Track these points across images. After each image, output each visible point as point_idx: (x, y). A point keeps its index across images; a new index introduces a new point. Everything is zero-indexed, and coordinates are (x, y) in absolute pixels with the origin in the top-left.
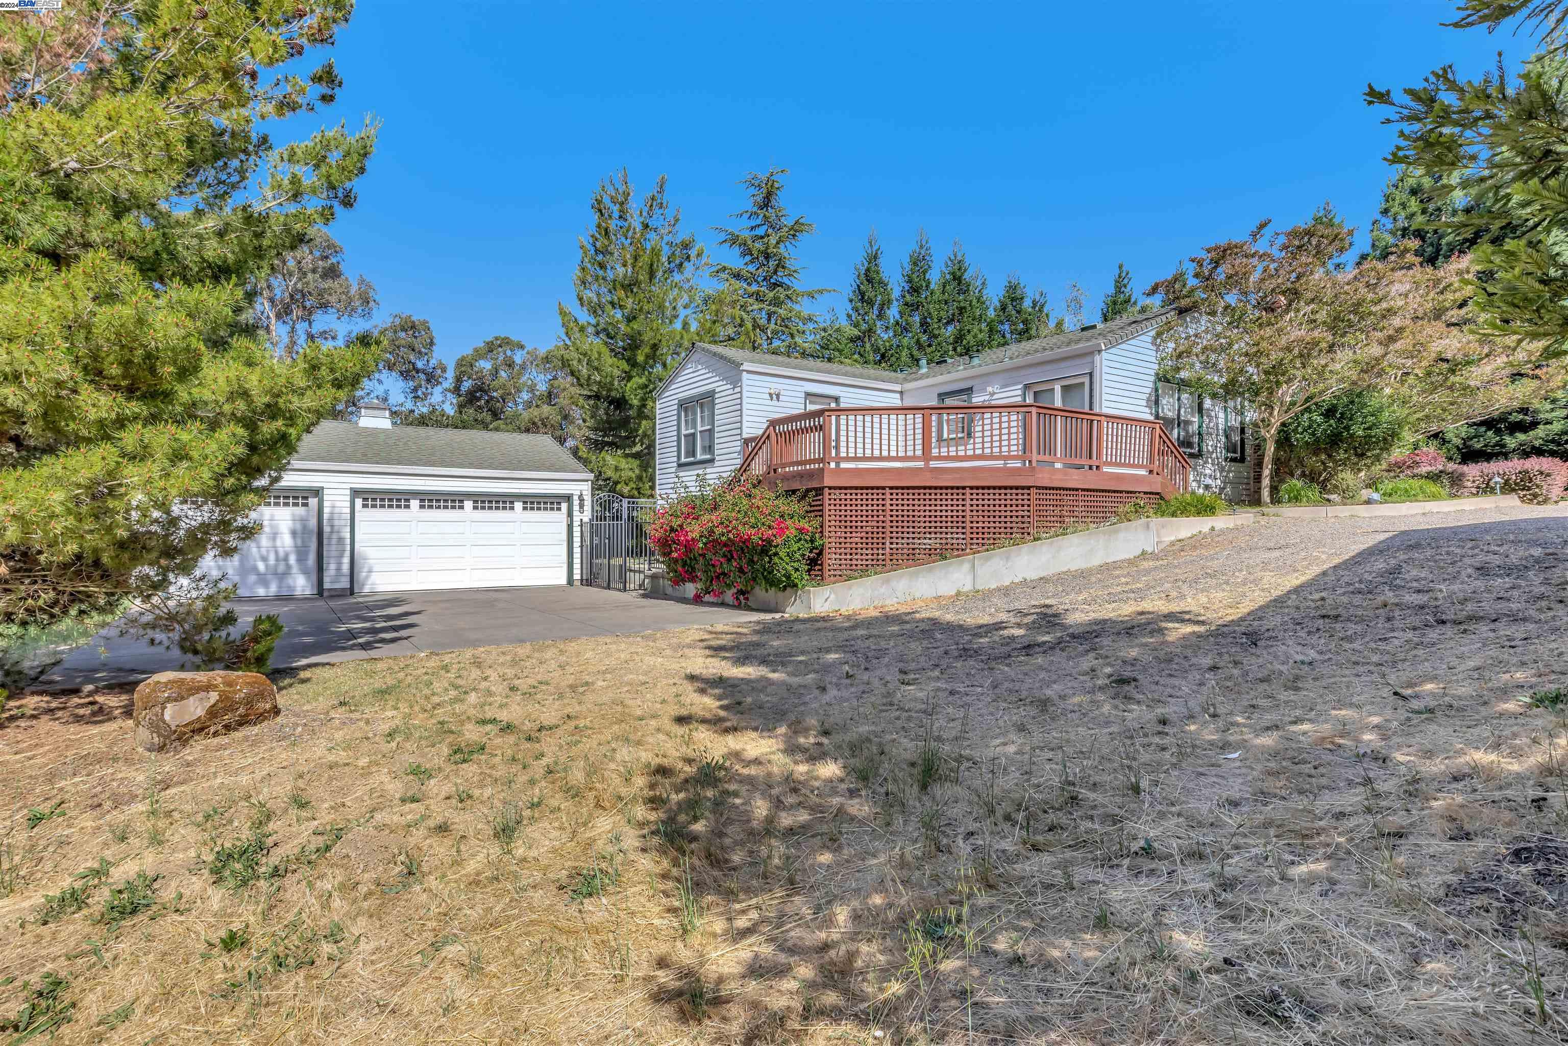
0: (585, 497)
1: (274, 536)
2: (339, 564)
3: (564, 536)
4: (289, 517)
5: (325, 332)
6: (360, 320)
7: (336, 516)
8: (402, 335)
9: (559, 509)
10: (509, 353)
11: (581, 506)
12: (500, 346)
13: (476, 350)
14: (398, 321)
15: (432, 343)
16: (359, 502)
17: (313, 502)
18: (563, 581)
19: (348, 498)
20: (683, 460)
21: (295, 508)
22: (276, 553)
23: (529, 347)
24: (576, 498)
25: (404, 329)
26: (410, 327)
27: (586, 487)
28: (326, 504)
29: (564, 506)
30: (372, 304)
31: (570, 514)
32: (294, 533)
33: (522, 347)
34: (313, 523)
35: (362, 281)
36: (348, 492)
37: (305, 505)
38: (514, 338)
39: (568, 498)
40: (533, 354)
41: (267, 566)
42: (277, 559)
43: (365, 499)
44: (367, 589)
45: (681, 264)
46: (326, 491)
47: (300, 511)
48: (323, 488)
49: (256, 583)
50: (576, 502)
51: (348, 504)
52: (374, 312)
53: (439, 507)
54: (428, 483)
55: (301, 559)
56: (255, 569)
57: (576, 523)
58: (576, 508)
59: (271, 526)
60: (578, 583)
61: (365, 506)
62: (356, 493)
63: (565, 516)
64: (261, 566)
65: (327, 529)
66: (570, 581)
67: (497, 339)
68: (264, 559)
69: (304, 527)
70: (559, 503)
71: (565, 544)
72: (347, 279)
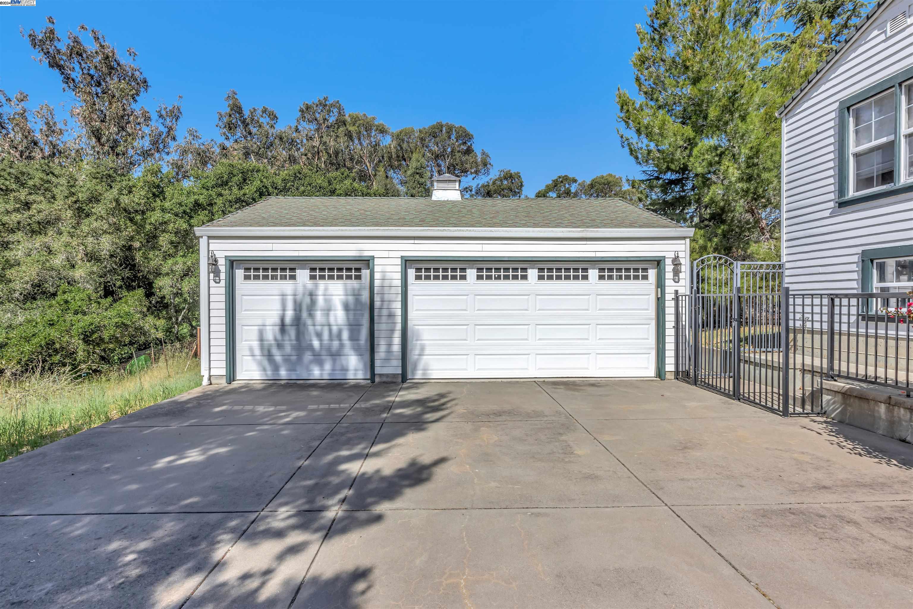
0: (682, 261)
1: (328, 310)
2: (390, 345)
3: (652, 312)
4: (341, 292)
5: (467, 188)
6: (483, 176)
7: (386, 290)
8: (505, 182)
9: (645, 278)
10: (567, 186)
11: (676, 272)
12: (562, 182)
13: (547, 186)
14: (502, 174)
15: (522, 186)
16: (411, 273)
17: (365, 273)
18: (651, 372)
19: (399, 269)
20: (851, 193)
21: (349, 282)
22: (330, 331)
23: (580, 181)
24: (668, 262)
25: (506, 178)
26: (509, 176)
27: (682, 247)
28: (377, 276)
29: (652, 273)
30: (488, 166)
31: (660, 284)
32: (346, 307)
33: (575, 181)
34: (365, 296)
35: (483, 153)
36: (399, 261)
37: (358, 277)
38: (571, 176)
39: (658, 263)
40: (582, 185)
41: (321, 345)
42: (331, 339)
43: (418, 270)
44: (419, 375)
45: (748, 22)
46: (377, 261)
47: (353, 283)
48: (373, 258)
49: (311, 362)
50: (669, 268)
51: (399, 276)
52: (491, 171)
53: (499, 278)
54: (487, 247)
55: (354, 338)
56: (311, 347)
57: (669, 296)
58: (669, 275)
59: (326, 301)
60: (670, 376)
61: (418, 278)
62: (407, 262)
63: (653, 287)
64: (316, 343)
65: (377, 304)
66: (660, 373)
67: (560, 177)
68: (319, 335)
69: (358, 301)
70: (645, 270)
71: (653, 323)
72: (475, 153)
